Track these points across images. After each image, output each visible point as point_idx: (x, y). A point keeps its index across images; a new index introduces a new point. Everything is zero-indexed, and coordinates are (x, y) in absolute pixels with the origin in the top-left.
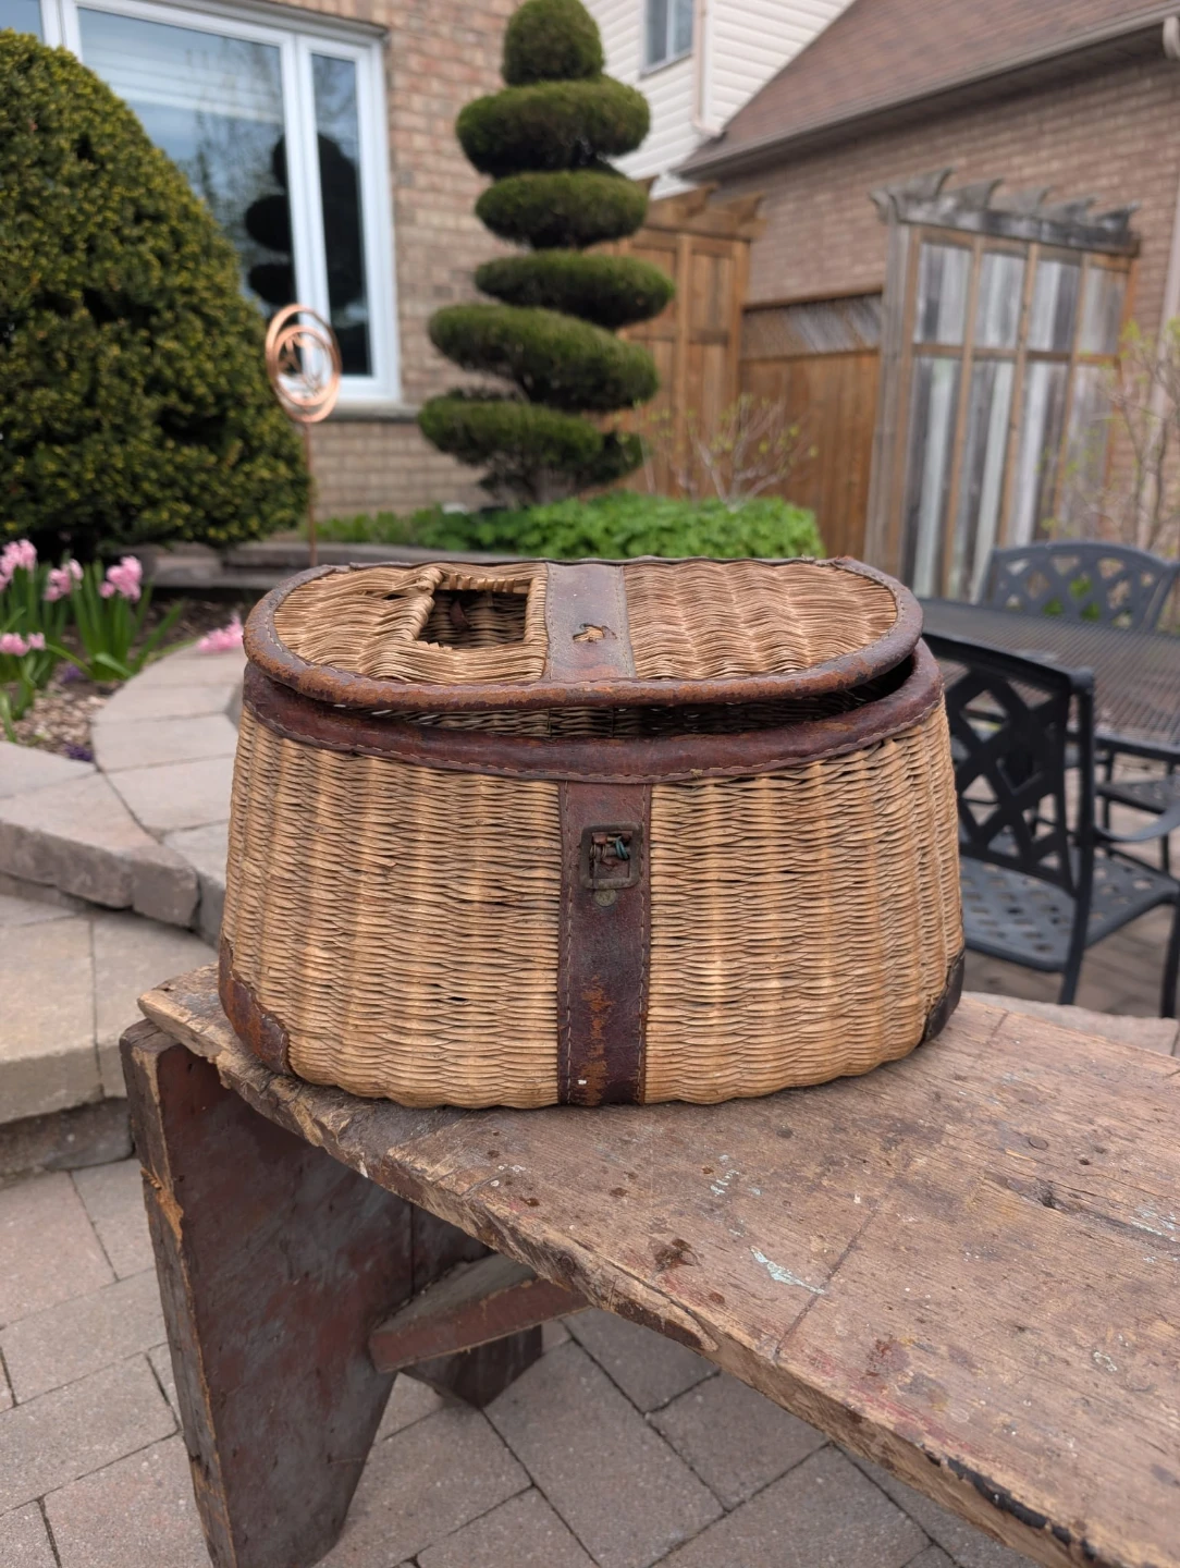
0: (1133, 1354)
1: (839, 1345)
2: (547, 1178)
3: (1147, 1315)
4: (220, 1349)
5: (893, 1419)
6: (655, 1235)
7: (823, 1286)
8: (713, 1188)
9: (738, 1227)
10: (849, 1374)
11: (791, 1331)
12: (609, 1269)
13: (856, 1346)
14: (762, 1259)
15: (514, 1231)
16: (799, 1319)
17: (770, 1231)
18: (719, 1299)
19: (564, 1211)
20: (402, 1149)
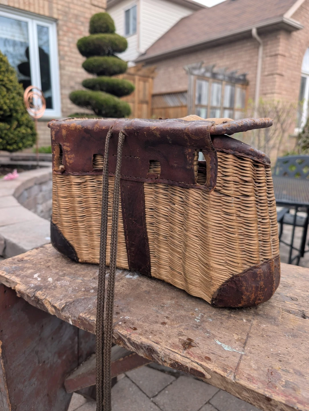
1: (256, 372)
2: (138, 320)
4: (15, 390)
5: (284, 399)
6: (180, 337)
7: (243, 351)
8: (195, 320)
9: (208, 332)
10: (262, 382)
11: (237, 368)
12: (167, 350)
13: (261, 372)
14: (220, 343)
15: (129, 340)
16: (239, 364)
17: (219, 333)
18: (209, 359)
19: (146, 331)
20: (85, 313)
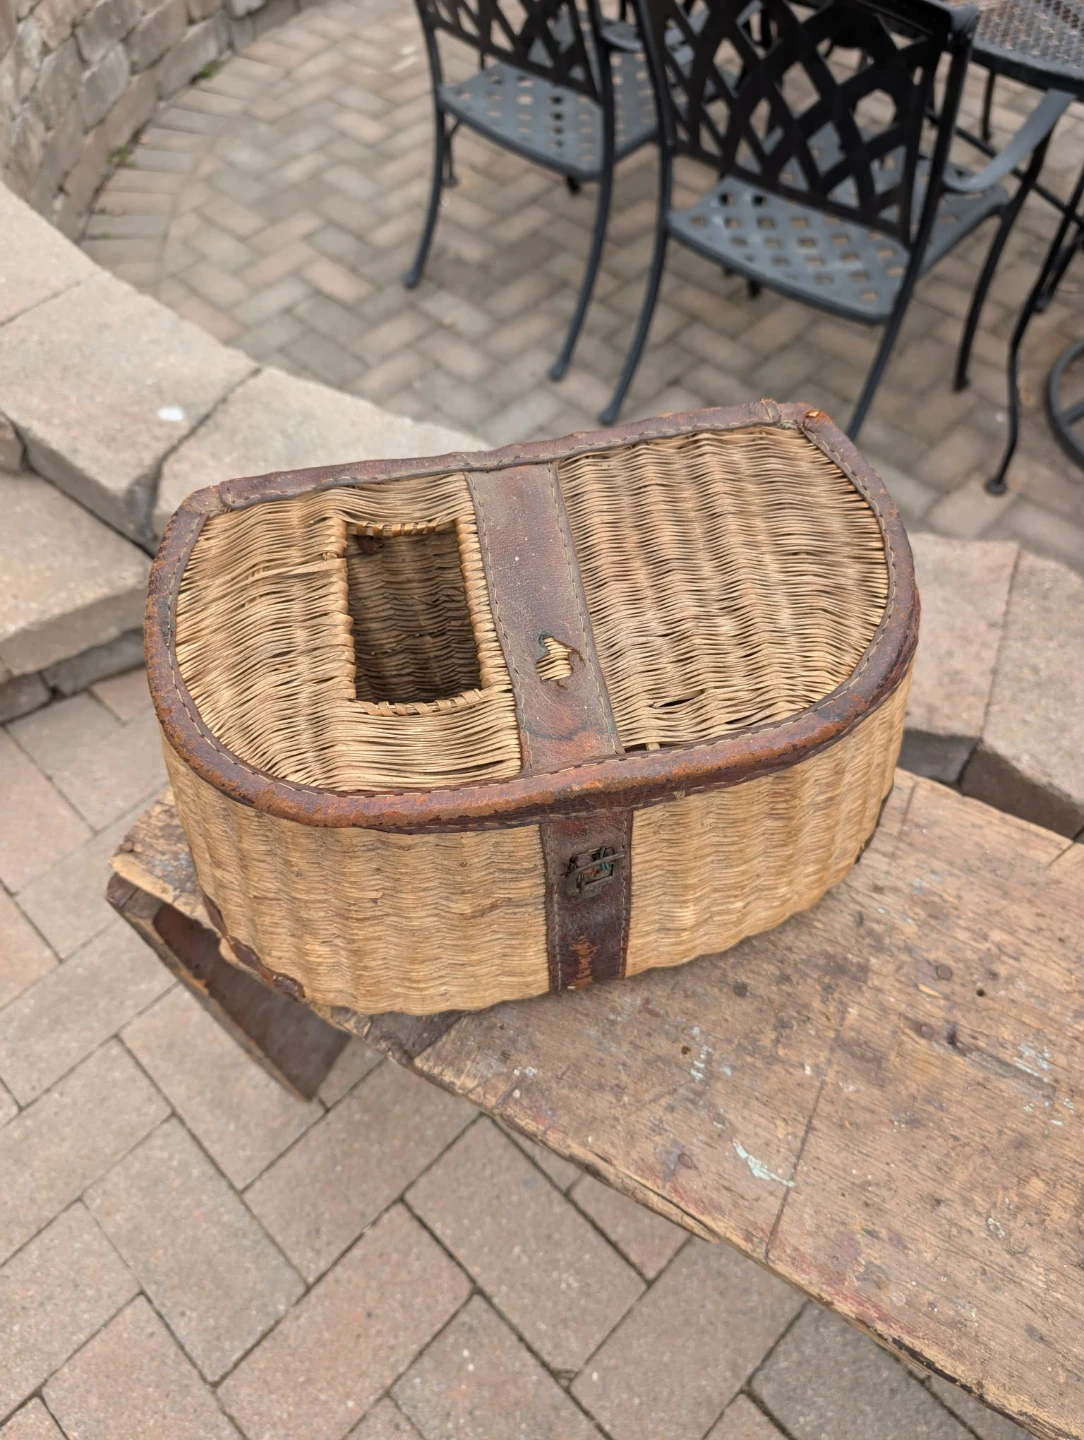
0: (1014, 1216)
1: (810, 1240)
2: (557, 1081)
3: (1026, 1172)
5: (854, 1308)
6: (657, 1139)
7: (792, 1178)
9: (719, 1118)
10: (820, 1270)
11: (774, 1231)
12: (628, 1180)
13: (822, 1241)
14: (743, 1154)
16: (779, 1218)
17: (744, 1118)
18: (718, 1208)
19: (580, 1120)
